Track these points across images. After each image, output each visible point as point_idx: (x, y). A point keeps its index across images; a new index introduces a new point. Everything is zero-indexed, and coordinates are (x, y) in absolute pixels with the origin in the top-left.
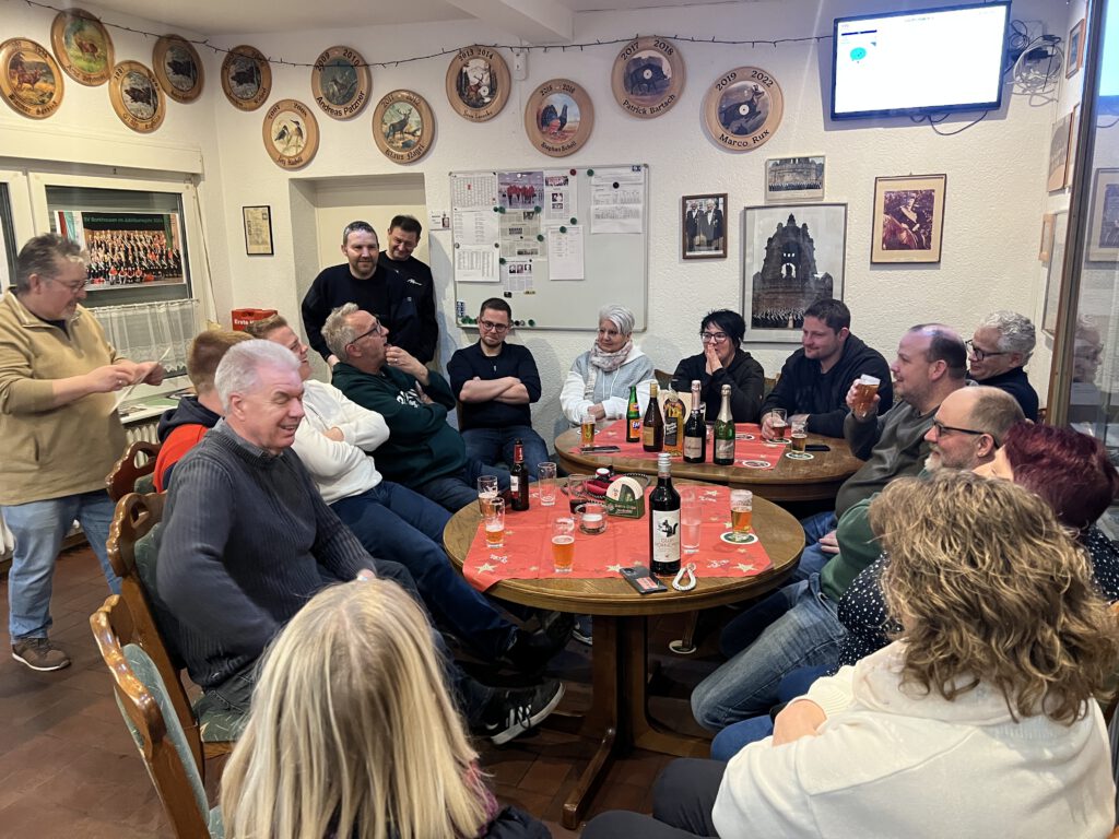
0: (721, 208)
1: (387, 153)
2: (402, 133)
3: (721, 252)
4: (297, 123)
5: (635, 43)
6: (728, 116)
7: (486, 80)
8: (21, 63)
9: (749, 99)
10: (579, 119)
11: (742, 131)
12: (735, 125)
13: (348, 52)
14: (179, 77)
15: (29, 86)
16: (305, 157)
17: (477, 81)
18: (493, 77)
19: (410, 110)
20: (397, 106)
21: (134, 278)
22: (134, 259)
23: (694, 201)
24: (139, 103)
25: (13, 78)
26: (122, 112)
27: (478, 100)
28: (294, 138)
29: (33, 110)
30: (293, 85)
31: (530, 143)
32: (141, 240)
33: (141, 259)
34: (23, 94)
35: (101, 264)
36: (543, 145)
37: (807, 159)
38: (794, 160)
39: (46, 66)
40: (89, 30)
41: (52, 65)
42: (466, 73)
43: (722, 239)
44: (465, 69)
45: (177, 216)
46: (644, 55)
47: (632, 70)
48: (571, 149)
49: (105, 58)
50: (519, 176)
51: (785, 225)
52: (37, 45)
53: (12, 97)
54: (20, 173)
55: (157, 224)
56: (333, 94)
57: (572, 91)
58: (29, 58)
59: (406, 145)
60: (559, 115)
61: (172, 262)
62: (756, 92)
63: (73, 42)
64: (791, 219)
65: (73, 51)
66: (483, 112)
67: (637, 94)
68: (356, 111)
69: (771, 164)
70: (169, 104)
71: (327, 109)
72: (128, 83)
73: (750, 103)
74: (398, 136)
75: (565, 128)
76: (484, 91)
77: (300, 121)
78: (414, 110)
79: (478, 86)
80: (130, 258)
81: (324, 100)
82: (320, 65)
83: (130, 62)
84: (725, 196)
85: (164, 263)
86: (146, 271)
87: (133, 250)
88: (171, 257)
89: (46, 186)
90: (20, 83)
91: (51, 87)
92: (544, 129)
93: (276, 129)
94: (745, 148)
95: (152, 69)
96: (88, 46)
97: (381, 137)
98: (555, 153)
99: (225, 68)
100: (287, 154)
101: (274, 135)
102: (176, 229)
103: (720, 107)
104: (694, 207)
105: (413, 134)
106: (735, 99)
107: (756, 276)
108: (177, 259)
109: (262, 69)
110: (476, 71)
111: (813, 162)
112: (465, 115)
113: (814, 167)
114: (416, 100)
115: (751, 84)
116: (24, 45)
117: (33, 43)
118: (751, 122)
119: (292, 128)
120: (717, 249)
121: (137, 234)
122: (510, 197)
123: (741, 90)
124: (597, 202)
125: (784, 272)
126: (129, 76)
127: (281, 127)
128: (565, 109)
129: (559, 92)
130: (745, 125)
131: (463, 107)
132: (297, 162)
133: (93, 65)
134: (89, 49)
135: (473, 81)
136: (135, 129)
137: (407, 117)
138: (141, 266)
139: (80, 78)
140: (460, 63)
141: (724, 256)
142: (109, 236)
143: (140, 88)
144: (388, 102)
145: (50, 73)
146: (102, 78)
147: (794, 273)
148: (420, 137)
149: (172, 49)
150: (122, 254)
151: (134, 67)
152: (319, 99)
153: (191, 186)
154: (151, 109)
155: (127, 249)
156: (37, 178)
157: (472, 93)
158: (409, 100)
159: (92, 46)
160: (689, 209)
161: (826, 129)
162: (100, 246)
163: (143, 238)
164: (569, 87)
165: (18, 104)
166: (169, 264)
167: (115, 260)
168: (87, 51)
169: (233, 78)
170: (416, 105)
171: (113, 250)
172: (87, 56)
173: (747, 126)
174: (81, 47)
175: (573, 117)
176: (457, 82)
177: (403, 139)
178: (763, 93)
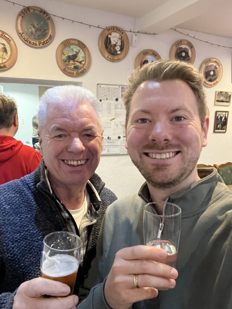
1: (64, 70)
2: (74, 61)
5: (180, 42)
6: (207, 75)
7: (119, 43)
11: (210, 81)
12: (209, 78)
13: (43, 11)
17: (115, 43)
18: (122, 42)
20: (72, 47)
27: (114, 52)
37: (227, 92)
42: (110, 38)
44: (109, 36)
56: (32, 33)
59: (76, 68)
62: (216, 68)
66: (116, 58)
69: (217, 93)
71: (26, 40)
73: (214, 71)
74: (71, 62)
76: (118, 48)
77: (6, 43)
78: (81, 51)
79: (115, 45)
81: (24, 35)
82: (22, 14)
94: (211, 86)
97: (61, 61)
110: (115, 38)
112: (107, 59)
113: (228, 95)
114: (82, 46)
118: (213, 77)
129: (150, 55)
131: (107, 54)
135: (113, 42)
137: (77, 53)
140: (107, 32)
144: (66, 43)
148: (84, 65)
152: (19, 34)
157: (112, 48)
158: (79, 45)
164: (155, 54)
170: (83, 48)
176: (105, 41)
177: (74, 64)
178: (217, 68)
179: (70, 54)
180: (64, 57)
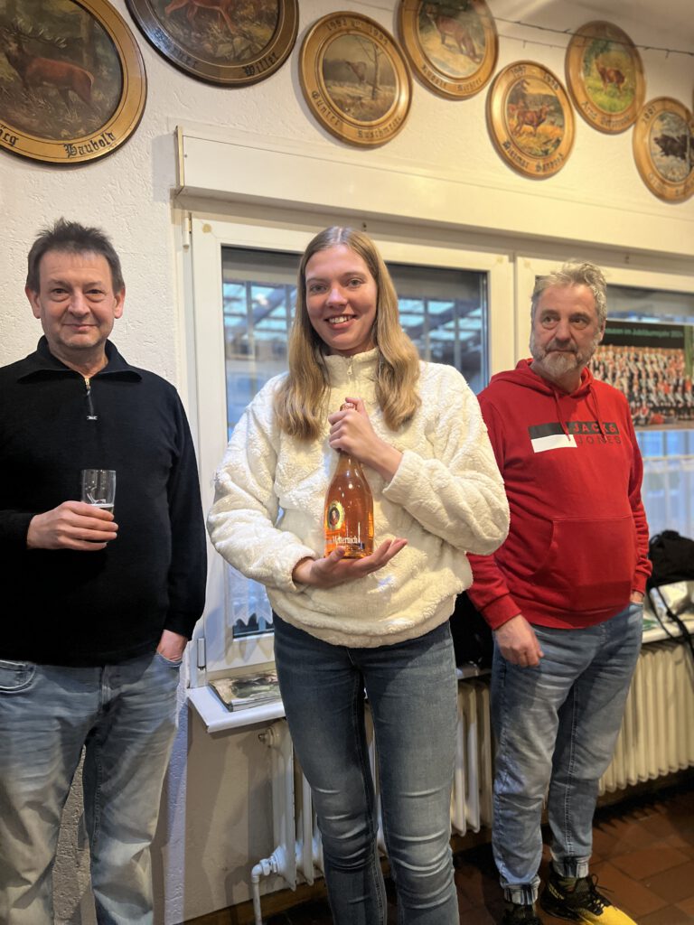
8: (524, 96)
15: (530, 128)
22: (640, 390)
24: (671, 157)
25: (512, 116)
26: (647, 172)
29: (532, 164)
32: (652, 362)
33: (649, 391)
34: (522, 140)
39: (556, 101)
40: (616, 52)
41: (562, 100)
49: (633, 91)
52: (547, 71)
53: (507, 145)
54: (506, 258)
58: (535, 89)
63: (594, 67)
65: (594, 80)
72: (659, 128)
83: (664, 100)
85: (679, 397)
86: (655, 409)
87: (640, 376)
90: (520, 124)
91: (558, 131)
95: (690, 108)
96: (612, 74)
116: (528, 71)
117: (543, 68)
121: (648, 354)
126: (662, 118)
133: (615, 101)
134: (613, 77)
136: (661, 196)
138: (649, 401)
139: (597, 122)
142: (611, 354)
143: (674, 136)
145: (559, 111)
146: (633, 120)
150: (625, 382)
151: (669, 105)
154: (685, 167)
155: (632, 375)
156: (527, 265)
159: (618, 73)
166: (685, 400)
168: (611, 81)
171: (614, 376)
172: (610, 87)
174: (604, 75)
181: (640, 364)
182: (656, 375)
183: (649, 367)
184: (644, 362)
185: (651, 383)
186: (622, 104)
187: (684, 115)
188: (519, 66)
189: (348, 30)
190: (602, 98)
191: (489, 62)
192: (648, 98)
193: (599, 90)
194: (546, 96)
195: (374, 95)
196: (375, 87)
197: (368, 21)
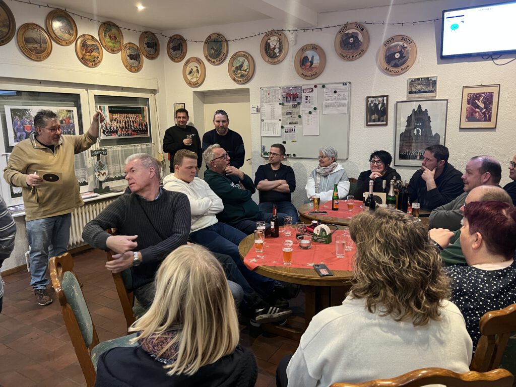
0: (385, 102)
1: (234, 79)
2: (240, 70)
3: (385, 123)
4: (197, 67)
5: (346, 26)
6: (390, 59)
7: (278, 46)
8: (86, 45)
9: (400, 50)
10: (319, 62)
11: (396, 66)
12: (393, 63)
13: (219, 35)
14: (149, 49)
15: (89, 54)
16: (199, 82)
17: (274, 46)
18: (281, 44)
19: (244, 60)
20: (239, 58)
21: (128, 134)
22: (128, 126)
23: (372, 99)
24: (133, 60)
25: (83, 51)
26: (126, 64)
27: (274, 55)
28: (196, 74)
29: (91, 64)
30: (196, 51)
31: (297, 74)
33: (131, 126)
34: (87, 57)
35: (115, 128)
36: (302, 74)
37: (428, 78)
38: (422, 79)
39: (96, 46)
40: (114, 31)
41: (98, 45)
42: (269, 43)
43: (385, 116)
44: (269, 41)
45: (147, 107)
46: (350, 31)
47: (344, 39)
48: (315, 76)
49: (120, 42)
50: (291, 88)
51: (416, 110)
52: (93, 37)
53: (82, 59)
54: (85, 90)
55: (139, 111)
56: (212, 54)
57: (316, 49)
58: (89, 43)
59: (242, 76)
60: (310, 60)
61: (144, 127)
62: (403, 47)
63: (107, 35)
64: (420, 107)
65: (108, 39)
66: (276, 60)
67: (346, 50)
68: (221, 61)
69: (410, 81)
70: (145, 61)
71: (209, 61)
72: (128, 52)
73: (400, 52)
74: (239, 72)
75: (313, 66)
76: (277, 51)
77: (198, 66)
78: (246, 60)
79: (274, 48)
80: (127, 125)
81: (208, 57)
82: (207, 42)
83: (130, 43)
84: (387, 96)
85: (141, 127)
86: (133, 131)
87: (128, 122)
88: (144, 125)
89: (95, 95)
90: (86, 53)
91: (98, 54)
92: (303, 67)
93: (188, 70)
94: (398, 73)
95: (139, 46)
97: (232, 72)
98: (309, 78)
99: (168, 44)
100: (192, 81)
101: (187, 73)
102: (146, 113)
103: (386, 55)
104: (372, 101)
105: (245, 71)
106: (393, 50)
107: (402, 135)
108: (146, 126)
109: (184, 44)
110: (273, 42)
111: (431, 80)
112: (268, 62)
113: (431, 82)
114: (247, 56)
115: (401, 43)
116: (87, 37)
117: (91, 36)
118: (401, 61)
119: (195, 69)
120: (383, 121)
121: (130, 115)
122: (287, 98)
123: (396, 46)
124: (326, 100)
125: (415, 132)
126: (129, 49)
127: (190, 69)
128: (313, 57)
129: (309, 50)
130: (397, 63)
131: (267, 58)
132: (196, 84)
133: (115, 45)
134: (114, 38)
135: (272, 46)
136: (131, 71)
137: (243, 63)
138: (131, 129)
139: (110, 50)
140: (267, 38)
141: (386, 125)
142: (119, 116)
143: (133, 54)
144: (235, 57)
145: (98, 49)
146: (118, 50)
147: (420, 133)
148: (248, 72)
149: (147, 37)
150: (124, 124)
151: (131, 45)
152: (206, 57)
153: (153, 95)
154: (137, 63)
155: (126, 122)
156: (91, 92)
157: (271, 52)
158: (244, 56)
159: (115, 37)
160: (370, 102)
161: (438, 64)
162: (115, 120)
163: (132, 117)
164: (315, 48)
165: (84, 61)
166: (143, 128)
167: (121, 126)
169: (171, 49)
170: (247, 58)
171: (120, 122)
172: (113, 41)
173: (398, 63)
174: (110, 37)
175: (317, 61)
176: (265, 47)
177: (241, 73)
178: (407, 47)
179: (238, 65)
180: (234, 68)
181: (128, 119)
182: (133, 121)
183: (131, 119)
184: (129, 118)
185: (132, 123)
186: (117, 45)
187: (136, 48)
188: (84, 36)
189: (31, 28)
190: (111, 44)
191: (74, 35)
192: (125, 43)
193: (109, 42)
194: (93, 44)
195: (40, 47)
196: (40, 44)
197: (37, 25)
